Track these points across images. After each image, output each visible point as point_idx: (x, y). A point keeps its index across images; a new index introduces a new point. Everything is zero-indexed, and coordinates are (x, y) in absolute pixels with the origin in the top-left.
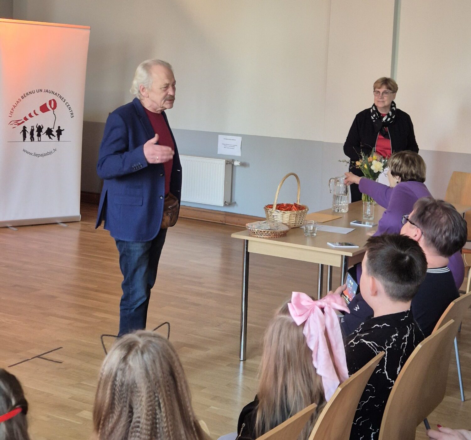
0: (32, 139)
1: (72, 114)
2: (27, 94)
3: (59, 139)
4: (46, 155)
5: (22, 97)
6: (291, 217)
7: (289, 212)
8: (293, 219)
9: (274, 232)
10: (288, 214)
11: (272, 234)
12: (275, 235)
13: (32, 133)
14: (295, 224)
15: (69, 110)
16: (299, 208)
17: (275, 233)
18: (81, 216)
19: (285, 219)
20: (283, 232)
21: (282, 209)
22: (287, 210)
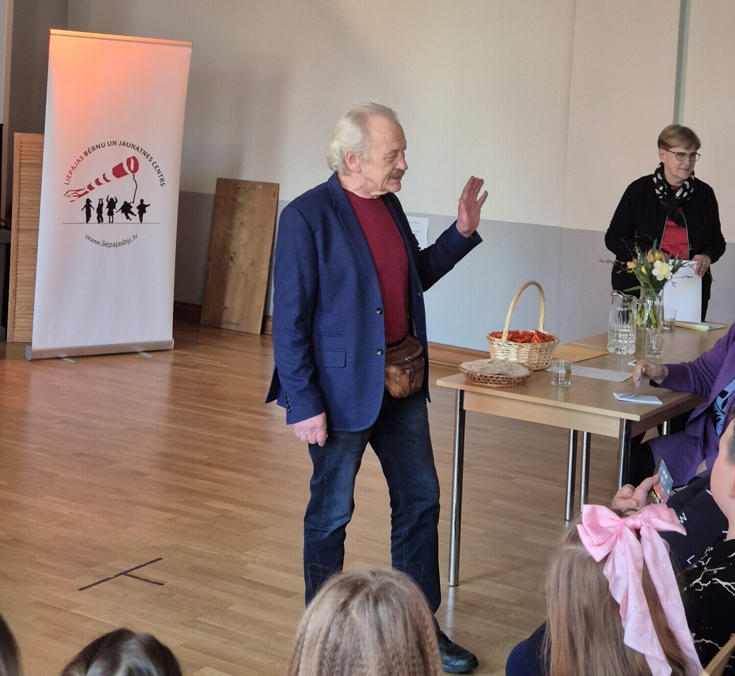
0: (100, 219)
1: (162, 180)
2: (93, 149)
3: (141, 220)
4: (121, 244)
5: (86, 154)
6: (532, 353)
7: (529, 344)
8: (535, 357)
9: (507, 378)
10: (527, 348)
11: (504, 381)
12: (508, 384)
13: (100, 211)
14: (537, 364)
15: (158, 173)
16: (544, 338)
17: (508, 380)
18: (173, 341)
19: (523, 356)
20: (522, 378)
21: (518, 339)
22: (525, 342)
